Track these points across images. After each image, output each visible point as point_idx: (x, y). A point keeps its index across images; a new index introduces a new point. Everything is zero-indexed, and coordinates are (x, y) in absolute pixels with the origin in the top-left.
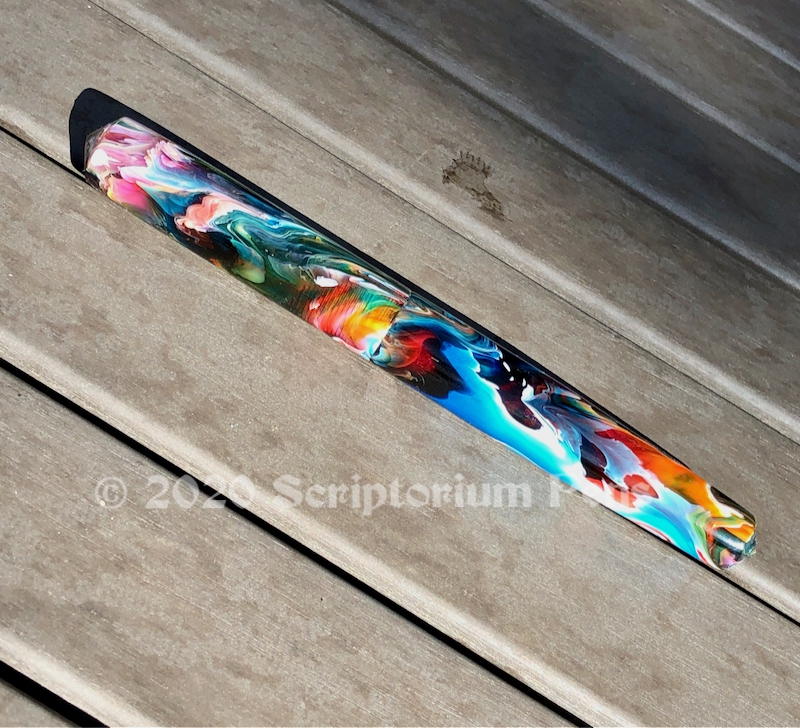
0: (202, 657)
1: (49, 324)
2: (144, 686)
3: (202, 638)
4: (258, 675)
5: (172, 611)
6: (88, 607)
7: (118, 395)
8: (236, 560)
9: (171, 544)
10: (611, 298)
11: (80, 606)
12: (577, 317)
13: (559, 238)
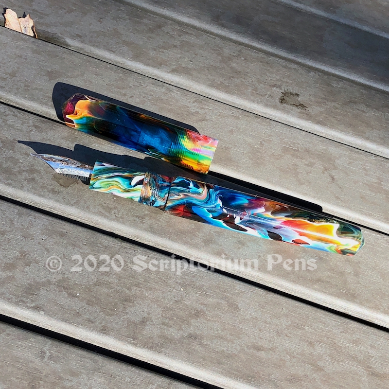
0: (242, 346)
1: (137, 216)
2: (222, 364)
3: (239, 338)
4: (266, 348)
5: (224, 330)
6: (190, 336)
7: (174, 240)
8: (243, 301)
9: (215, 300)
10: (367, 139)
11: (186, 337)
12: (356, 152)
13: (337, 117)
